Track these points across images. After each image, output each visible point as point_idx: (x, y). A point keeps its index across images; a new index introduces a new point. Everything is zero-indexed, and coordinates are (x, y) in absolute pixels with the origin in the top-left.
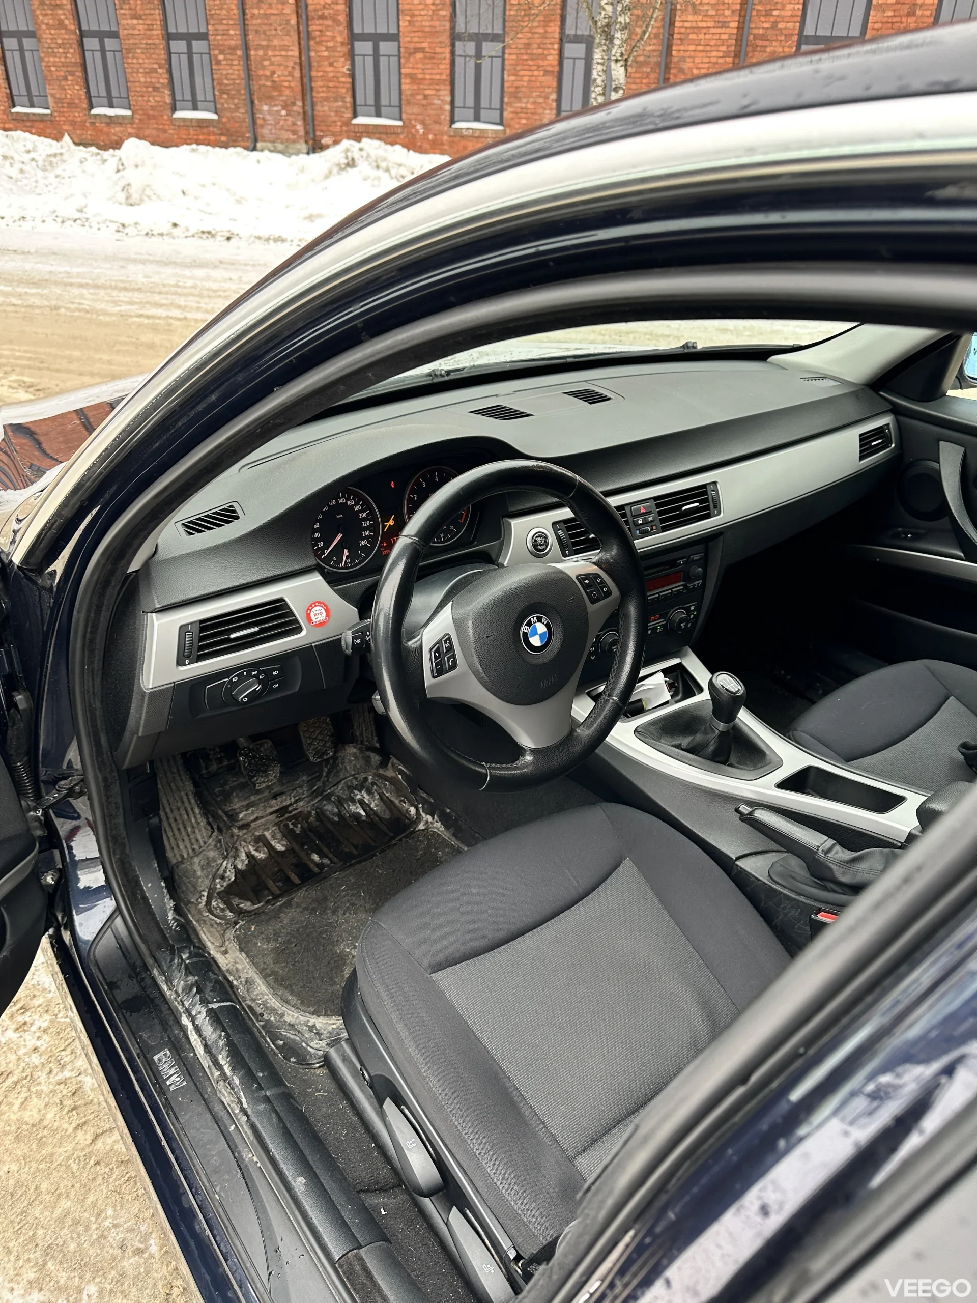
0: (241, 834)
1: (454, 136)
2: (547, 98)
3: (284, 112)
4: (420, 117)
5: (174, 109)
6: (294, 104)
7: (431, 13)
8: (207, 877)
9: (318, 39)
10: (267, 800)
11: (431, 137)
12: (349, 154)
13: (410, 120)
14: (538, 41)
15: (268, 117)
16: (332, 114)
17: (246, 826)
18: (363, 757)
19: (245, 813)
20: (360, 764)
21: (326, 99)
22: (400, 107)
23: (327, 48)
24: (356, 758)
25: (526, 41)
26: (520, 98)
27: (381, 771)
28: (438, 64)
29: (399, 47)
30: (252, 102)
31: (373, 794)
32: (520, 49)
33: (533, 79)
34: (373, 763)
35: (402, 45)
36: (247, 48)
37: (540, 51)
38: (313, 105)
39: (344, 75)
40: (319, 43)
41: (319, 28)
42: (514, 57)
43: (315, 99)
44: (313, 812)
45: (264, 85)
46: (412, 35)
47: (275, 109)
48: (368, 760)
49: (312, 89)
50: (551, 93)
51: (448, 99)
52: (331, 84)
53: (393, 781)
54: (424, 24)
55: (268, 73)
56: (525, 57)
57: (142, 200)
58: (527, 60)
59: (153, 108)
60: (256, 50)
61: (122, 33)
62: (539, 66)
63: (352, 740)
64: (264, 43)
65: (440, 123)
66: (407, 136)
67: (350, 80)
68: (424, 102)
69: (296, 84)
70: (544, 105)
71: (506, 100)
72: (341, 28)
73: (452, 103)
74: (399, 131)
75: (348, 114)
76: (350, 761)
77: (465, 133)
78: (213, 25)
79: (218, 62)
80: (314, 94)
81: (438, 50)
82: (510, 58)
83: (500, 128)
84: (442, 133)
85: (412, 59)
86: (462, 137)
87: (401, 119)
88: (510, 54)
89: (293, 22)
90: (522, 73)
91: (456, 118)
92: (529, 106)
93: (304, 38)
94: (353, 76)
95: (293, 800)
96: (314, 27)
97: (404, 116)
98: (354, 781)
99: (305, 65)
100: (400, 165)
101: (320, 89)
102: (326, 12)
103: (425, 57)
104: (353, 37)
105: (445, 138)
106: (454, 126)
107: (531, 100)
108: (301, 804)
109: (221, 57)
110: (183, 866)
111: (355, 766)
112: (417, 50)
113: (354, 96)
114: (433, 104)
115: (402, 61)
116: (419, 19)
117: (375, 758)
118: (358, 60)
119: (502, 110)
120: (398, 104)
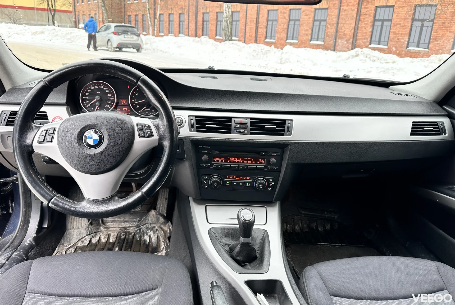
0: (103, 230)
1: (407, 52)
2: (449, 40)
3: (345, 42)
4: (395, 46)
5: (311, 41)
6: (349, 40)
7: (405, 13)
8: (77, 239)
9: (362, 21)
10: (121, 222)
11: (398, 52)
12: (357, 53)
13: (391, 46)
14: (448, 21)
15: (340, 44)
16: (362, 43)
17: (108, 228)
18: (156, 217)
19: (110, 223)
20: (154, 219)
21: (362, 39)
22: (388, 42)
23: (365, 24)
24: (154, 216)
25: (443, 22)
26: (437, 40)
27: (162, 226)
28: (405, 29)
29: (391, 23)
30: (336, 39)
31: (155, 234)
32: (440, 24)
33: (445, 34)
34: (160, 221)
35: (392, 22)
36: (338, 23)
37: (449, 25)
38: (356, 40)
39: (369, 32)
40: (363, 22)
41: (364, 18)
42: (437, 27)
43: (357, 39)
44: (133, 233)
45: (341, 35)
46: (397, 19)
47: (343, 41)
48: (158, 219)
49: (357, 36)
50: (451, 39)
51: (407, 40)
52: (364, 34)
53: (165, 232)
54: (402, 16)
55: (343, 31)
56: (442, 27)
57: (284, 63)
58: (442, 28)
59: (304, 40)
60: (341, 24)
61: (301, 20)
62: (447, 30)
63: (155, 208)
64: (344, 22)
65: (402, 47)
66: (388, 51)
67: (371, 33)
68: (397, 41)
69: (352, 34)
70: (447, 43)
71: (431, 41)
72: (371, 18)
73: (408, 41)
74: (386, 49)
75: (368, 44)
76: (151, 217)
77: (411, 51)
78: (329, 17)
79: (328, 28)
80: (357, 37)
81: (406, 24)
82: (435, 27)
83: (427, 50)
84: (402, 51)
85: (395, 27)
86: (410, 52)
87: (387, 46)
88: (435, 26)
89: (355, 16)
90: (439, 32)
91: (409, 46)
92: (441, 43)
93: (358, 20)
94: (372, 32)
95: (130, 226)
96: (362, 18)
97: (389, 45)
98: (150, 226)
99: (356, 29)
100: (374, 57)
101: (360, 36)
102: (367, 13)
103: (400, 27)
104: (375, 20)
105: (403, 52)
106: (408, 49)
107: (442, 41)
108: (132, 228)
109: (329, 26)
110: (70, 231)
111: (152, 220)
112: (397, 24)
113: (371, 38)
114: (401, 41)
115: (392, 28)
116: (400, 14)
117: (162, 220)
118: (375, 27)
119: (429, 44)
120: (387, 41)
